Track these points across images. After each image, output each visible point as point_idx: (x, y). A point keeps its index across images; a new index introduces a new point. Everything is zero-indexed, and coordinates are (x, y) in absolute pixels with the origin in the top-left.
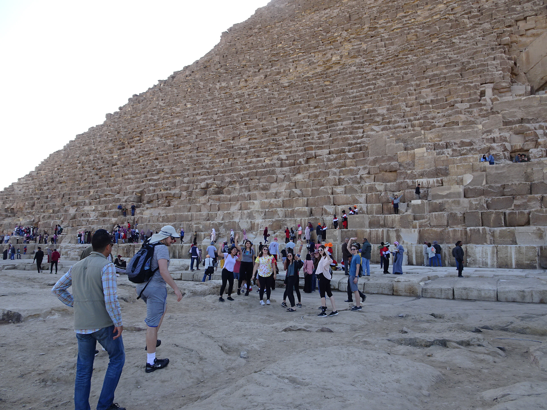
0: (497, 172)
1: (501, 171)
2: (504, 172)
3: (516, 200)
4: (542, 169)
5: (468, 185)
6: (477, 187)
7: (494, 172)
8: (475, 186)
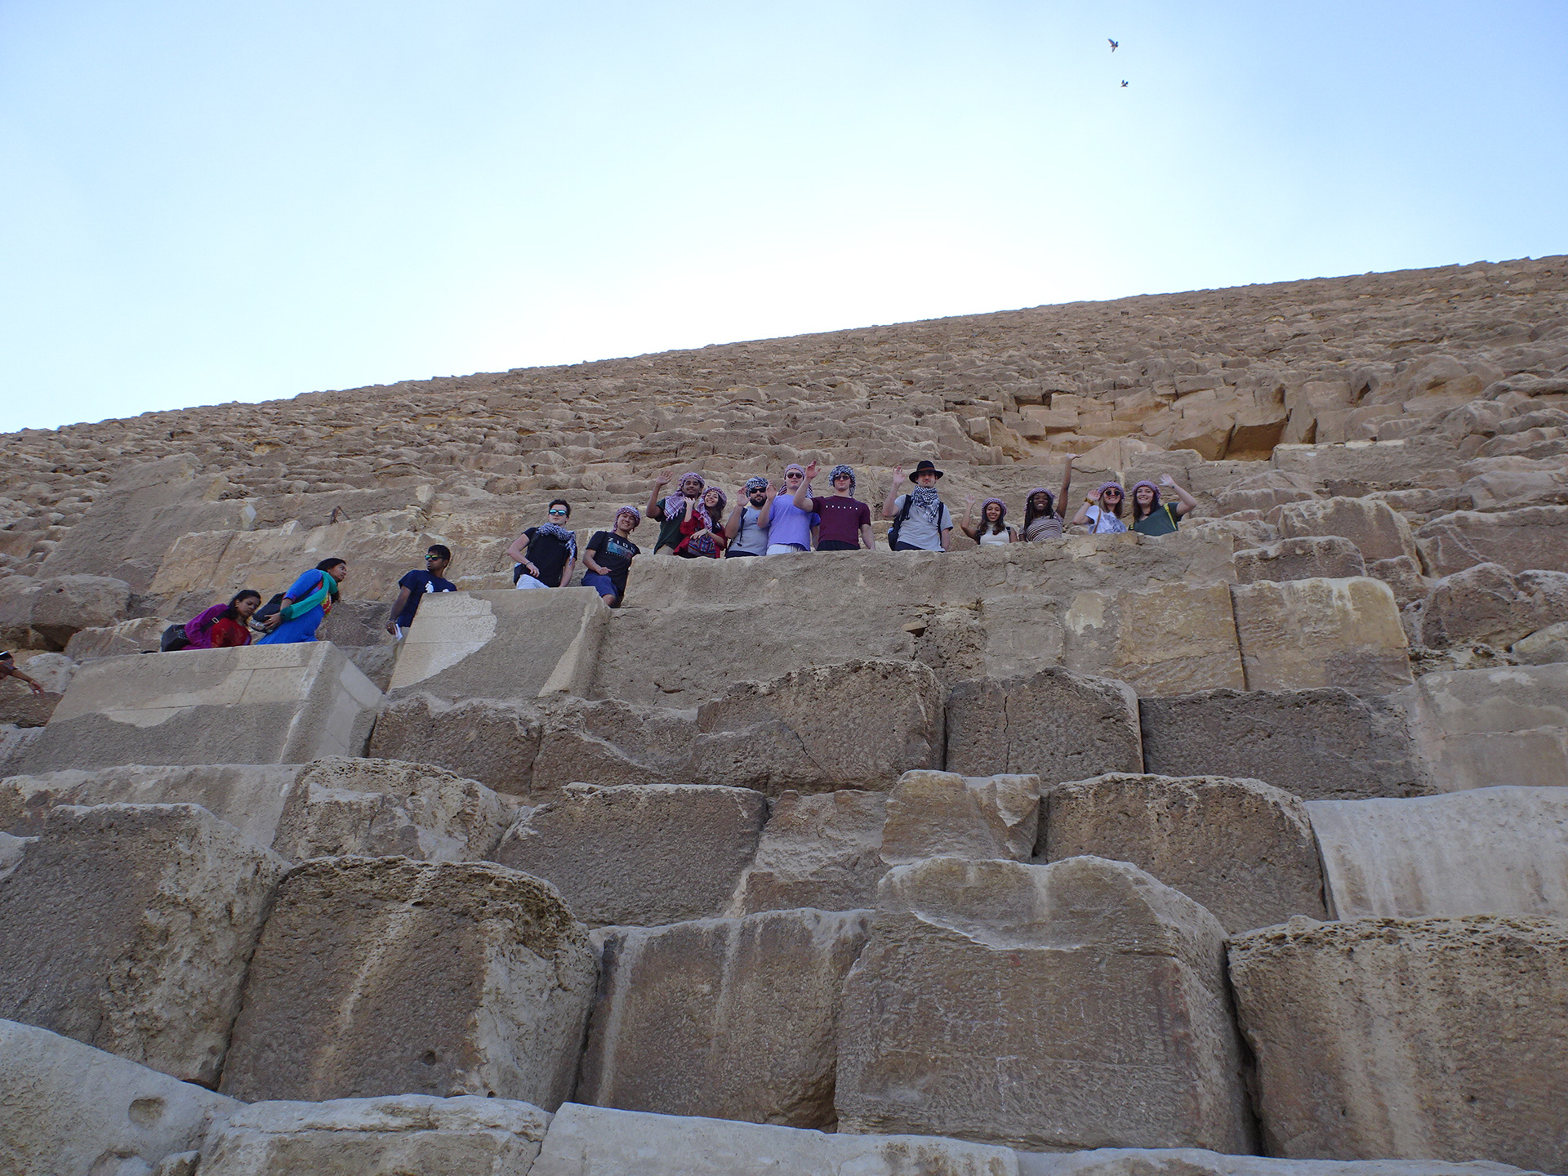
0: (695, 607)
1: (731, 606)
2: (750, 614)
3: (788, 829)
4: (1053, 607)
5: (426, 684)
6: (488, 702)
7: (678, 605)
8: (475, 702)
